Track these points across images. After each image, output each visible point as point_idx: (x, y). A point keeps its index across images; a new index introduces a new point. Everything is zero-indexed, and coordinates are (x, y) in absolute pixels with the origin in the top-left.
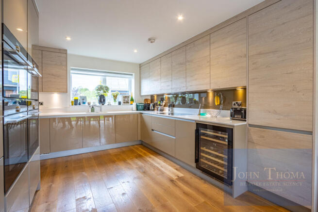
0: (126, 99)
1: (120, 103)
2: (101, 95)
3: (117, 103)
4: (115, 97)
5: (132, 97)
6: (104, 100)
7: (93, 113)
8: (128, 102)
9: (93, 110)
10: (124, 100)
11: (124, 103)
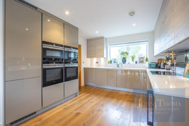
0: (141, 60)
1: (136, 62)
2: (124, 58)
3: (134, 63)
4: (133, 58)
5: (147, 58)
6: (125, 61)
7: (118, 68)
8: (142, 62)
9: (118, 66)
10: (140, 60)
11: (140, 62)
